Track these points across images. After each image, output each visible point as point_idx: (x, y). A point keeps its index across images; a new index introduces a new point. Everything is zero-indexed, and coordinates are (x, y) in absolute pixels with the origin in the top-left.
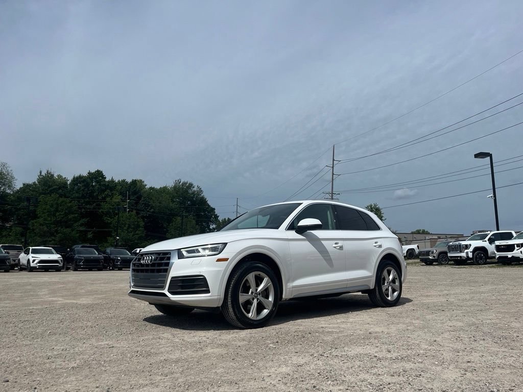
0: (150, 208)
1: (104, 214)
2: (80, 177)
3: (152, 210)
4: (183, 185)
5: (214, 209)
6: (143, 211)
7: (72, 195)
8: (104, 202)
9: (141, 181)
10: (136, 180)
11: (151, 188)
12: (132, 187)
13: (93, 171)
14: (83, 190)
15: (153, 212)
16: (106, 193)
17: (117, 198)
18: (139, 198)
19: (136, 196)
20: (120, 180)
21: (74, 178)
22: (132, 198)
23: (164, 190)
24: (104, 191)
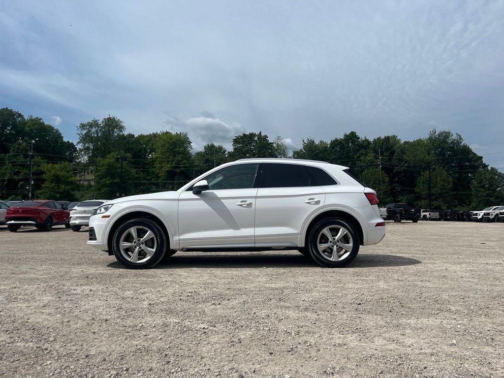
0: (404, 162)
1: (359, 172)
2: (336, 140)
3: (406, 165)
4: (439, 136)
5: (482, 158)
6: (397, 166)
7: (331, 157)
8: (358, 161)
9: (394, 137)
10: (388, 137)
11: (406, 143)
12: (385, 143)
13: (348, 133)
14: (339, 152)
15: (407, 167)
16: (361, 152)
17: (371, 156)
18: (392, 153)
19: (389, 152)
20: (376, 138)
21: (332, 142)
22: (385, 154)
23: (419, 143)
24: (358, 150)
